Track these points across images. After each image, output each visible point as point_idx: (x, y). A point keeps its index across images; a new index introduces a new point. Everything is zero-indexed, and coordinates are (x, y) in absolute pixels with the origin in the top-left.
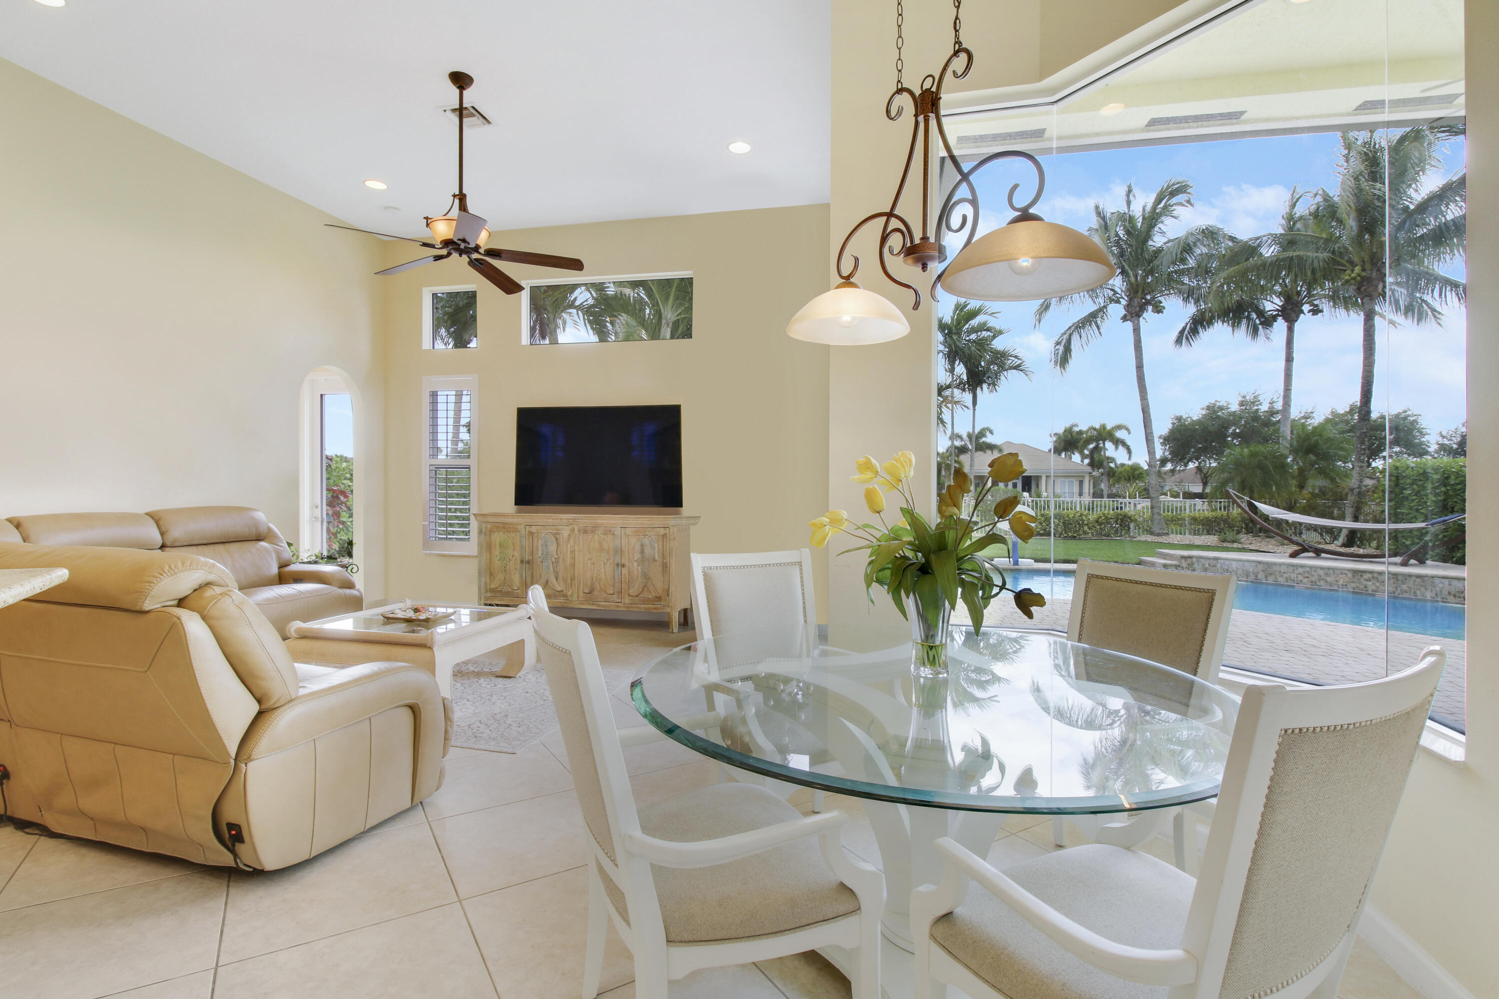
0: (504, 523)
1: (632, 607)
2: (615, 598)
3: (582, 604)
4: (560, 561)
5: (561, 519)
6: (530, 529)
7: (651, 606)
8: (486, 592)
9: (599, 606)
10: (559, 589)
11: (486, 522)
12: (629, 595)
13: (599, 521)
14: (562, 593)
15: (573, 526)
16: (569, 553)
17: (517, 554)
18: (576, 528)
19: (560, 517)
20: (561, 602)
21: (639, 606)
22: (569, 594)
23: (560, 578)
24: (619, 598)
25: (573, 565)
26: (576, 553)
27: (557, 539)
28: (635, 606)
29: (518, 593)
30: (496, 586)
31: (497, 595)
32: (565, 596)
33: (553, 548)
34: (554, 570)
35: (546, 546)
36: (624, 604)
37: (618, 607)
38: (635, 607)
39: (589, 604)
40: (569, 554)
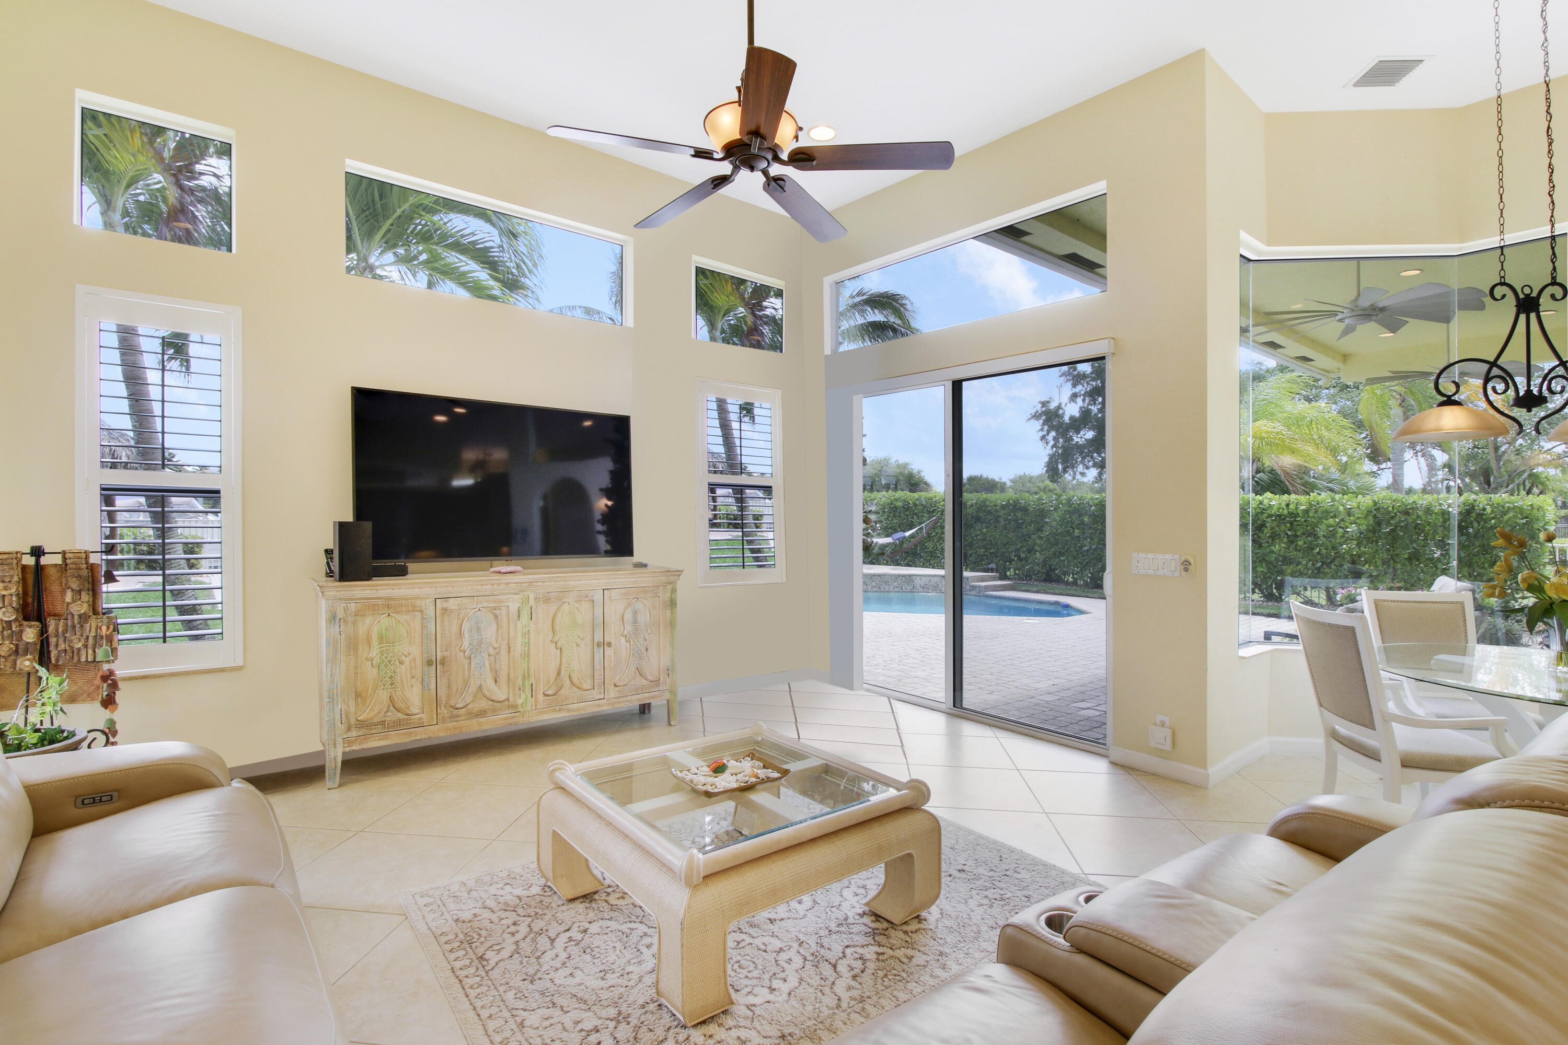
0: (387, 599)
1: (619, 702)
2: (596, 694)
3: (543, 713)
4: (503, 651)
5: (507, 584)
6: (445, 605)
7: (647, 695)
8: (349, 729)
9: (569, 710)
10: (502, 697)
11: (346, 600)
12: (615, 686)
13: (571, 583)
14: (506, 703)
15: (526, 594)
16: (520, 634)
17: (415, 651)
18: (532, 596)
19: (505, 581)
20: (506, 719)
21: (629, 698)
22: (520, 701)
23: (503, 679)
24: (600, 693)
25: (526, 655)
26: (532, 636)
27: (496, 616)
28: (624, 699)
29: (420, 719)
30: (372, 714)
31: (373, 731)
32: (514, 707)
33: (490, 633)
34: (491, 668)
35: (478, 629)
36: (608, 700)
37: (599, 706)
38: (624, 701)
39: (554, 711)
40: (520, 640)
